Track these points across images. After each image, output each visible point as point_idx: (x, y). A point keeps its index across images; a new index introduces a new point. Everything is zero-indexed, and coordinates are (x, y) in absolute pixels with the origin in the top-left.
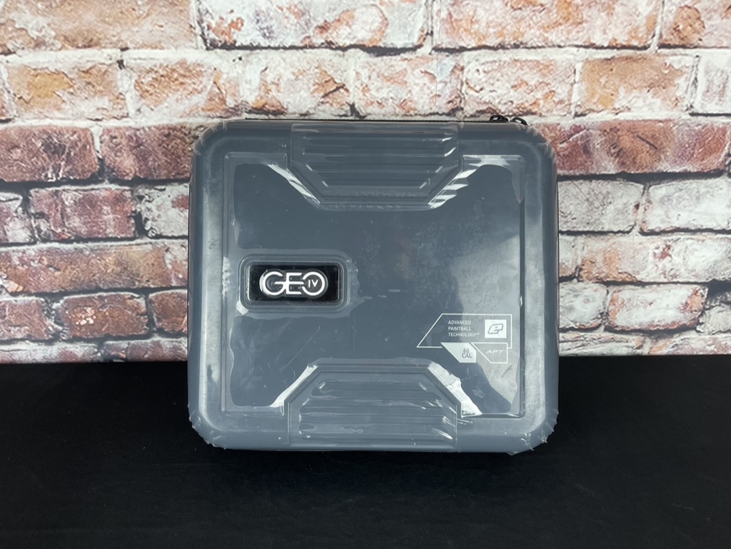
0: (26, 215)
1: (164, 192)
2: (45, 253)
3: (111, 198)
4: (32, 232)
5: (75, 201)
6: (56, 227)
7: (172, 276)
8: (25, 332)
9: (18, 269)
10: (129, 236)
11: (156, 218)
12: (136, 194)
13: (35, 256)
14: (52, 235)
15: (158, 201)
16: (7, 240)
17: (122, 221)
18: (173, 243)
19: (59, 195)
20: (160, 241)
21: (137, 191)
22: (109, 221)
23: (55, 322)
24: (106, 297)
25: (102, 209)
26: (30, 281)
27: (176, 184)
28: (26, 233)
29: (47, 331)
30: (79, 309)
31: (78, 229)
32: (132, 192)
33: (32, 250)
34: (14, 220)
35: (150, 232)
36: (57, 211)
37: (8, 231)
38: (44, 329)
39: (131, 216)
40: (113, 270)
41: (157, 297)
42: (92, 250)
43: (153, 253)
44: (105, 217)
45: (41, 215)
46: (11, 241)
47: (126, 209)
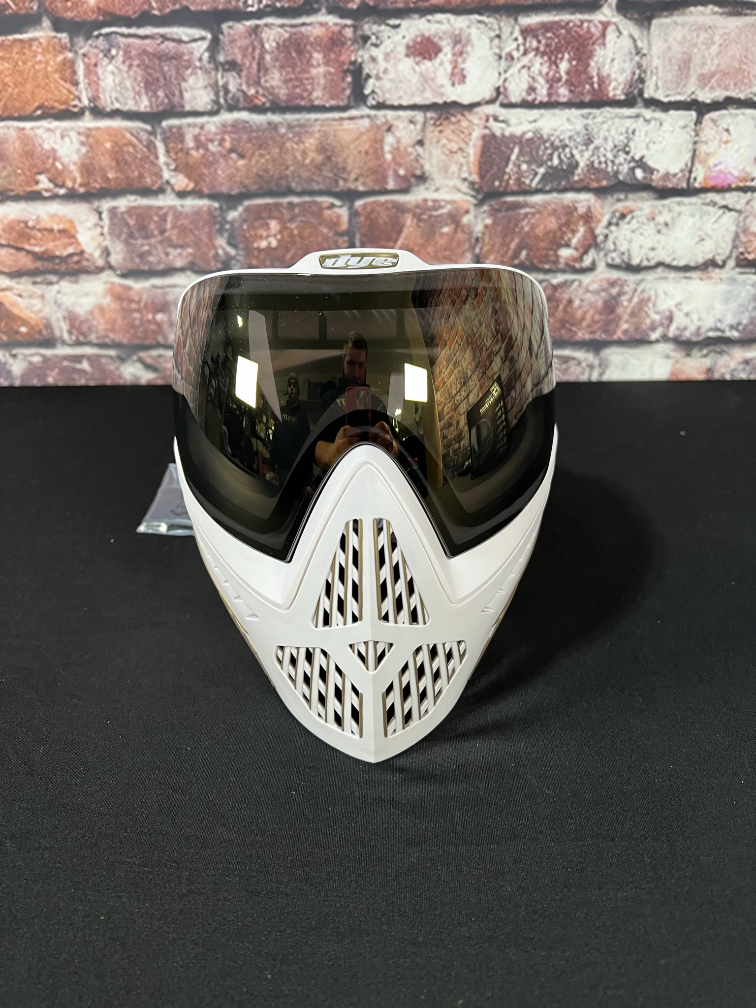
0: (212, 66)
1: (398, 30)
2: (229, 129)
3: (325, 39)
4: (217, 94)
5: (278, 44)
6: (249, 86)
7: (390, 173)
8: (187, 257)
9: (191, 155)
10: (341, 104)
11: (381, 75)
12: (360, 33)
13: (216, 134)
14: (241, 99)
15: (387, 45)
16: (183, 106)
17: (336, 78)
18: (399, 117)
19: (259, 33)
20: (381, 113)
21: (362, 27)
22: (318, 78)
23: (229, 243)
24: (298, 205)
25: (311, 57)
26: (204, 174)
27: (416, 16)
28: (208, 95)
29: (217, 255)
30: (261, 222)
31: (276, 91)
32: (355, 27)
33: (212, 124)
34: (196, 74)
35: (370, 98)
36: (254, 58)
37: (186, 90)
38: (212, 253)
39: (348, 70)
40: (313, 160)
41: (365, 206)
42: (290, 127)
43: (370, 134)
44: (314, 71)
45: (232, 66)
46: (188, 108)
47: (343, 58)
